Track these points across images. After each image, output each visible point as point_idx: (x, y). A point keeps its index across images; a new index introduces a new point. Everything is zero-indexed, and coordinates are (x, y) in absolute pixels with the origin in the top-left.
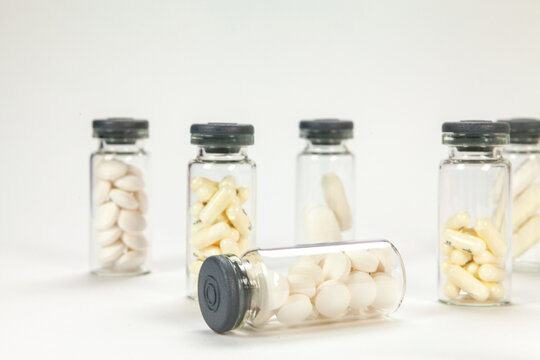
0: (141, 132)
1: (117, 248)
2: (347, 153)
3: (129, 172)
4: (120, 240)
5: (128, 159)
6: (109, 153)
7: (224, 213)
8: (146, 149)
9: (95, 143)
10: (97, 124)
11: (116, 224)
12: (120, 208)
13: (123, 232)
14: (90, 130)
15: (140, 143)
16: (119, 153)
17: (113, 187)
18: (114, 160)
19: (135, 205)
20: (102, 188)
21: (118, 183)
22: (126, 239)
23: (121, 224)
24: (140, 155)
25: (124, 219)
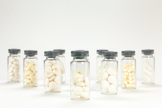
0: (19, 52)
1: (13, 77)
2: (64, 56)
3: (16, 60)
4: (13, 75)
5: (16, 58)
6: (12, 56)
7: (30, 69)
8: (20, 55)
9: (9, 54)
10: (9, 50)
11: (13, 72)
12: (14, 68)
13: (14, 73)
14: (8, 51)
15: (19, 54)
16: (14, 56)
17: (12, 63)
18: (13, 58)
19: (17, 67)
20: (10, 63)
21: (13, 63)
22: (15, 75)
23: (14, 71)
24: (19, 57)
25: (15, 70)
